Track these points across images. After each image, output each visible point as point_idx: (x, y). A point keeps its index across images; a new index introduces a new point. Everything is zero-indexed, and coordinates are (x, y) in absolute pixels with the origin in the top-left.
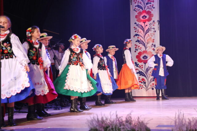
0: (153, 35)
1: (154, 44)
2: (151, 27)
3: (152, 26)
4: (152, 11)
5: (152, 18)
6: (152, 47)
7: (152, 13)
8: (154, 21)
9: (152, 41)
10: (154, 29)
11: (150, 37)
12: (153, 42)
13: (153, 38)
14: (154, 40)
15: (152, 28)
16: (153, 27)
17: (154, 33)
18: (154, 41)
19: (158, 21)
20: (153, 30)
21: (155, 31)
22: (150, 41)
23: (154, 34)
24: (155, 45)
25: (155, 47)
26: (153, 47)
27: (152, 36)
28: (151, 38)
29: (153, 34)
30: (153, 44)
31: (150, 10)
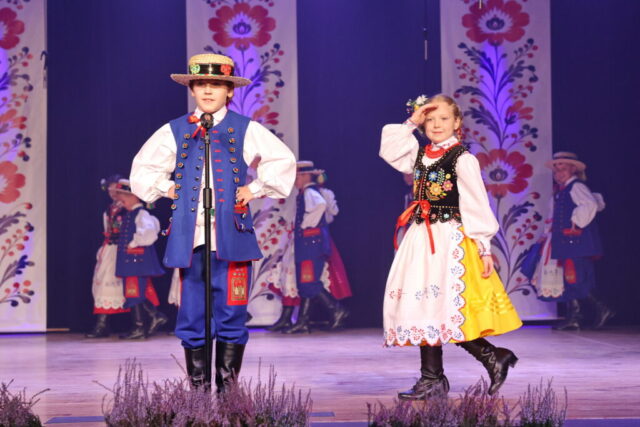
0: (21, 101)
1: (25, 136)
2: (16, 70)
3: (19, 66)
4: (19, 12)
5: (20, 36)
6: (15, 143)
7: (21, 16)
8: (26, 50)
9: (18, 123)
10: (26, 77)
11: (9, 106)
12: (22, 127)
13: (20, 112)
14: (24, 119)
15: (20, 73)
16: (22, 71)
17: (27, 93)
18: (25, 123)
19: (44, 53)
20: (21, 82)
21: (31, 88)
22: (10, 124)
23: (26, 98)
24: (28, 140)
25: (28, 146)
26: (22, 147)
27: (18, 104)
28: (13, 112)
29: (22, 96)
30: (19, 136)
31: (13, 7)
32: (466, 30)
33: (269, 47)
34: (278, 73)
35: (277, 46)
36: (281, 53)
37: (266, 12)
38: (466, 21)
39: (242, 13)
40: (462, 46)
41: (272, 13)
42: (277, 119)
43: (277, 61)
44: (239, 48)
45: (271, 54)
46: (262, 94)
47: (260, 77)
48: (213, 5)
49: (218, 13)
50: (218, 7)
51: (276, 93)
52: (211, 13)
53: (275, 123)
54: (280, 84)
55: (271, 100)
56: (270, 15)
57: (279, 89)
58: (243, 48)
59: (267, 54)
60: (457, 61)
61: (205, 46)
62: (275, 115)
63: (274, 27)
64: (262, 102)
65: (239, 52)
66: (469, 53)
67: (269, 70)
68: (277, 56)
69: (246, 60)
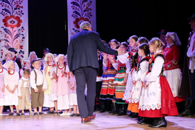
32: (74, 25)
33: (20, 27)
34: (23, 35)
35: (23, 27)
36: (24, 29)
37: (19, 18)
38: (74, 23)
39: (12, 18)
40: (74, 29)
41: (21, 18)
42: (22, 47)
43: (22, 31)
44: (12, 28)
45: (21, 30)
46: (18, 40)
47: (17, 36)
48: (4, 15)
49: (5, 17)
50: (5, 16)
51: (22, 40)
52: (3, 18)
53: (22, 48)
54: (24, 38)
55: (21, 42)
56: (20, 19)
57: (23, 39)
58: (12, 27)
59: (20, 30)
60: (72, 33)
61: (1, 26)
62: (22, 46)
63: (22, 22)
64: (18, 43)
65: (12, 29)
66: (75, 31)
67: (20, 34)
68: (22, 30)
69: (14, 31)
